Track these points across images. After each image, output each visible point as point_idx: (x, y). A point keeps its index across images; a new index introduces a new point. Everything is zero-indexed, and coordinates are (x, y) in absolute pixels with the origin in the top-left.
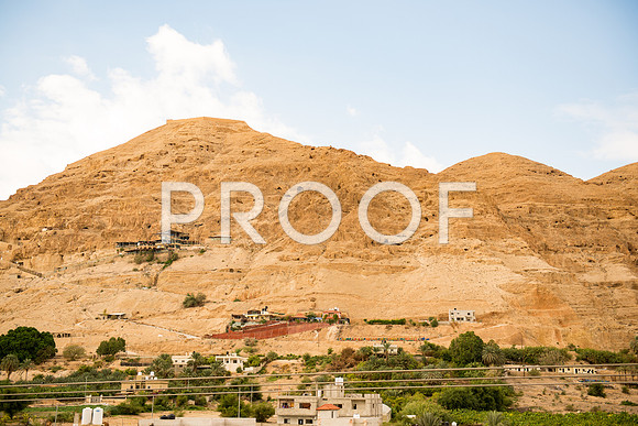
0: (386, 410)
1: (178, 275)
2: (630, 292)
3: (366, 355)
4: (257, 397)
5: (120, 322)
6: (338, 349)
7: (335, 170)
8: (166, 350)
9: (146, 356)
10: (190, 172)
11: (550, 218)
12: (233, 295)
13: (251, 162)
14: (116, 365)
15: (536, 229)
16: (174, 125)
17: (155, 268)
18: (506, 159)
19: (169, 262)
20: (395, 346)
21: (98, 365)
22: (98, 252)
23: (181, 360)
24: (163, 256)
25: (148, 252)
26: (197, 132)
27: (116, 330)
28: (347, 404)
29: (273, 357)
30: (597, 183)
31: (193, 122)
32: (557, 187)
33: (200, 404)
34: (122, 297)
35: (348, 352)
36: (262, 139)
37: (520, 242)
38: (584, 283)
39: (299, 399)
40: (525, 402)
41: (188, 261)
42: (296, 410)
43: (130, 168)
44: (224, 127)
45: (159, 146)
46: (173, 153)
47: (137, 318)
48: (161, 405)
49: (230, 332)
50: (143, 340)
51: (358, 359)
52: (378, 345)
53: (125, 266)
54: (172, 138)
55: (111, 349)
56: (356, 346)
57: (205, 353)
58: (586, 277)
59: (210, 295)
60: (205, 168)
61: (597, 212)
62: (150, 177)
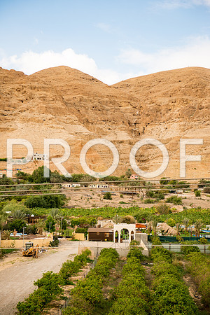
2: (128, 146)
11: (90, 105)
15: (83, 110)
18: (68, 70)
20: (1, 173)
30: (115, 87)
32: (95, 88)
37: (74, 117)
40: (71, 203)
58: (107, 137)
61: (114, 103)
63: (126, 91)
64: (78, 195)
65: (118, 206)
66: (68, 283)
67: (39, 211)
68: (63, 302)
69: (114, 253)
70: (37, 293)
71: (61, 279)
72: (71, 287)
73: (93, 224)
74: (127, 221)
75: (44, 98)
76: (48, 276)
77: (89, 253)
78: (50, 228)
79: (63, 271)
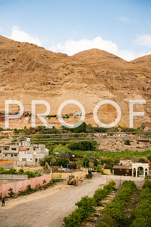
0: (47, 150)
3: (40, 129)
6: (29, 126)
11: (114, 76)
15: (109, 80)
18: (98, 51)
20: (51, 126)
28: (31, 148)
29: (1, 130)
30: (133, 63)
32: (118, 64)
37: (102, 85)
40: (101, 147)
42: (10, 151)
51: (37, 131)
58: (127, 100)
61: (132, 74)
63: (141, 65)
64: (106, 141)
65: (135, 150)
66: (99, 205)
67: (78, 153)
68: (96, 218)
69: (132, 184)
70: (77, 211)
71: (94, 202)
72: (101, 208)
73: (117, 162)
74: (142, 161)
75: (81, 72)
76: (85, 199)
77: (114, 184)
78: (86, 165)
79: (95, 196)
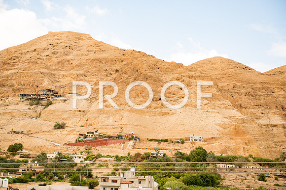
0: (156, 184)
1: (52, 112)
2: (281, 130)
3: (147, 157)
4: (90, 176)
5: (20, 135)
6: (133, 153)
7: (135, 62)
8: (44, 150)
9: (34, 153)
10: (60, 59)
11: (243, 91)
12: (80, 124)
13: (92, 56)
14: (17, 157)
15: (236, 96)
16: (52, 35)
17: (40, 108)
18: (223, 60)
19: (47, 105)
20: (162, 153)
21: (8, 157)
22: (10, 99)
23: (52, 156)
24: (44, 102)
25: (36, 100)
26: (65, 39)
27: (18, 139)
28: (136, 181)
29: (100, 156)
30: (268, 74)
31: (62, 34)
32: (248, 75)
33: (61, 179)
34: (22, 123)
35: (138, 155)
36: (98, 44)
37: (228, 102)
38: (259, 124)
39: (112, 178)
40: (226, 183)
41: (57, 105)
42: (110, 183)
43: (28, 56)
44: (79, 37)
45: (44, 45)
46: (51, 49)
47: (29, 134)
48: (40, 178)
49: (78, 143)
50: (32, 145)
51: (143, 159)
52: (154, 152)
53: (24, 106)
54: (51, 41)
55: (15, 149)
56: (142, 152)
57: (64, 153)
58: (260, 121)
59: (68, 123)
60: (68, 58)
61: (267, 89)
62: (39, 61)
63: (279, 77)
64: (233, 175)
65: (273, 188)
67: (196, 189)
